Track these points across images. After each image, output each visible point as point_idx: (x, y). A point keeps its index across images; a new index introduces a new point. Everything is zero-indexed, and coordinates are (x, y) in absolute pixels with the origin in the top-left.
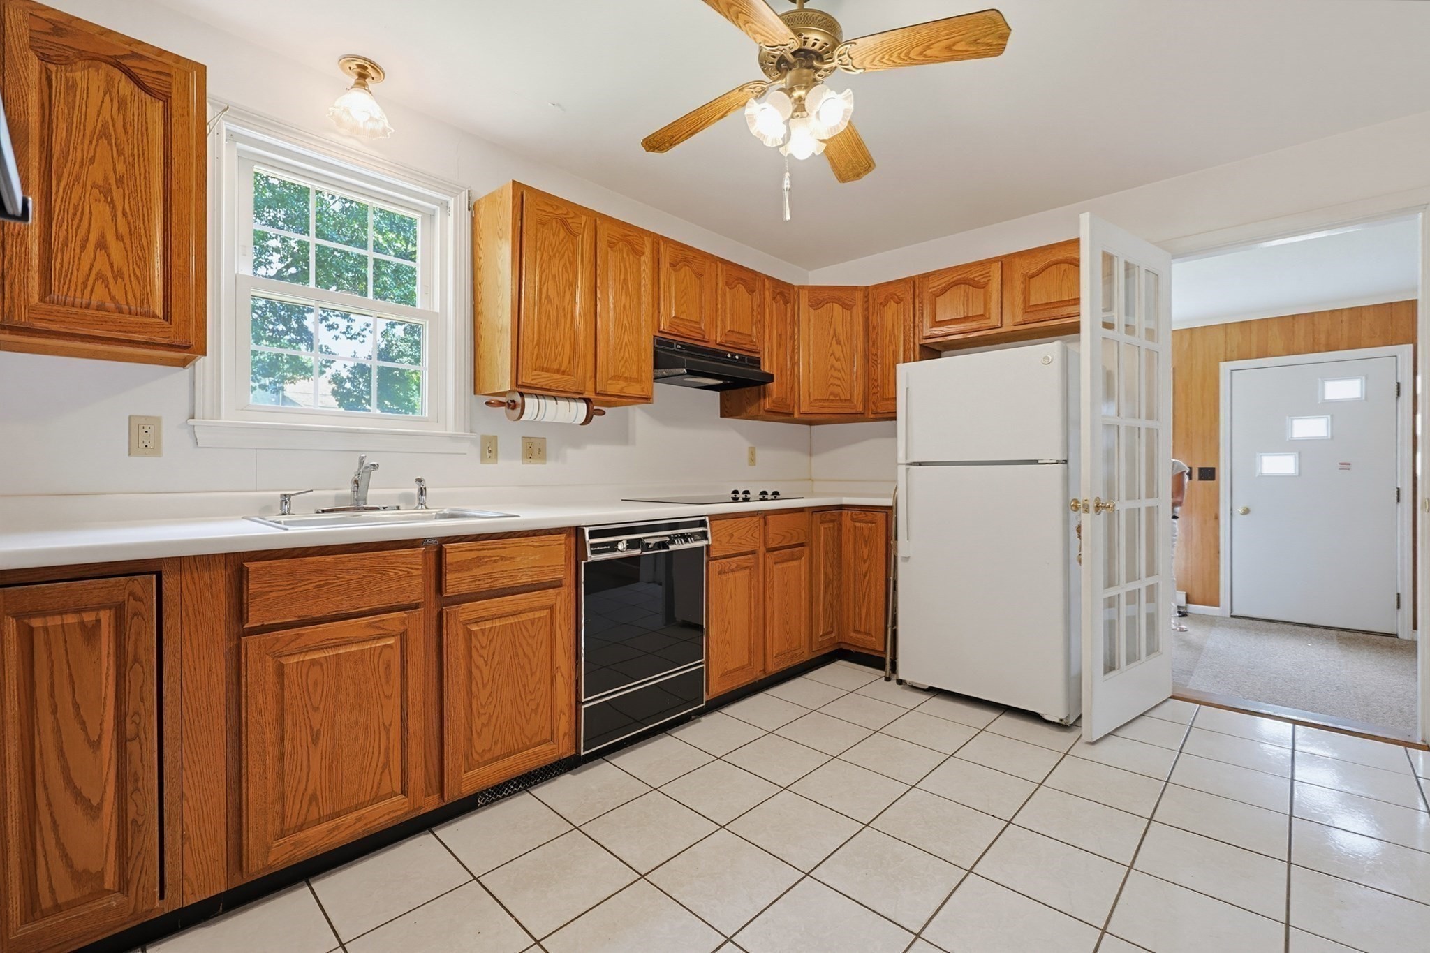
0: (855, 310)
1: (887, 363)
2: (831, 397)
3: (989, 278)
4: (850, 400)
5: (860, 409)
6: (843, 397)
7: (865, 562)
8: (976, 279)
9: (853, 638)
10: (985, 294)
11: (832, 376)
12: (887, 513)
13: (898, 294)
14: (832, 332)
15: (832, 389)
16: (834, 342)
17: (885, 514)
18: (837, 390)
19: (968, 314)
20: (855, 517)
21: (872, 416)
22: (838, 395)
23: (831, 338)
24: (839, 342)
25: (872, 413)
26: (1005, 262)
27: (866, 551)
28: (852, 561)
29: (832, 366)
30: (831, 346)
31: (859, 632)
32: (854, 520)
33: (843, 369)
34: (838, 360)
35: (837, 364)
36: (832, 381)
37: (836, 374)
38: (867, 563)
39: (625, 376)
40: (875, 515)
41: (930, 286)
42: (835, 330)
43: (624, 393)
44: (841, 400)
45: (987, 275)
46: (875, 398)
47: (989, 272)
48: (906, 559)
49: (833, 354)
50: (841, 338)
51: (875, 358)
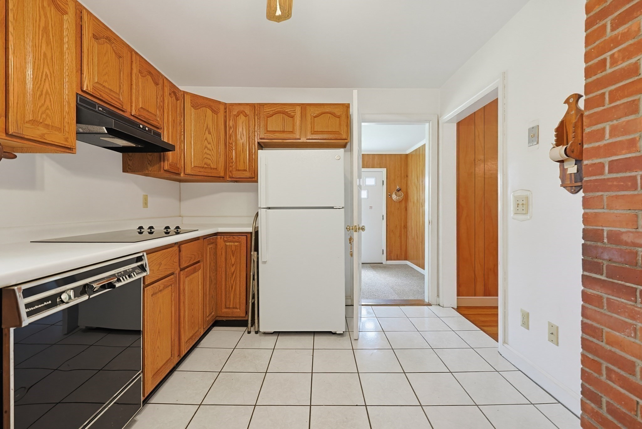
0: (219, 114)
1: (239, 150)
2: (206, 166)
3: (295, 113)
4: (216, 169)
5: (222, 174)
6: (212, 167)
7: (233, 265)
8: (289, 112)
9: (225, 313)
10: (294, 120)
11: (206, 153)
12: (247, 236)
13: (246, 111)
14: (205, 125)
15: (206, 160)
16: (207, 132)
17: (246, 237)
18: (209, 162)
19: (284, 130)
20: (225, 239)
21: (229, 179)
22: (210, 165)
23: (205, 129)
24: (210, 133)
25: (229, 178)
26: (304, 107)
27: (233, 260)
28: (224, 266)
29: (206, 147)
30: (205, 134)
31: (229, 308)
32: (225, 241)
33: (212, 150)
34: (209, 143)
35: (209, 146)
36: (205, 156)
37: (208, 152)
38: (234, 267)
39: (46, 123)
40: (240, 238)
41: (265, 111)
42: (207, 127)
43: (45, 139)
44: (211, 168)
45: (294, 111)
46: (231, 169)
47: (295, 110)
48: (265, 262)
49: (206, 139)
50: (211, 130)
51: (231, 146)
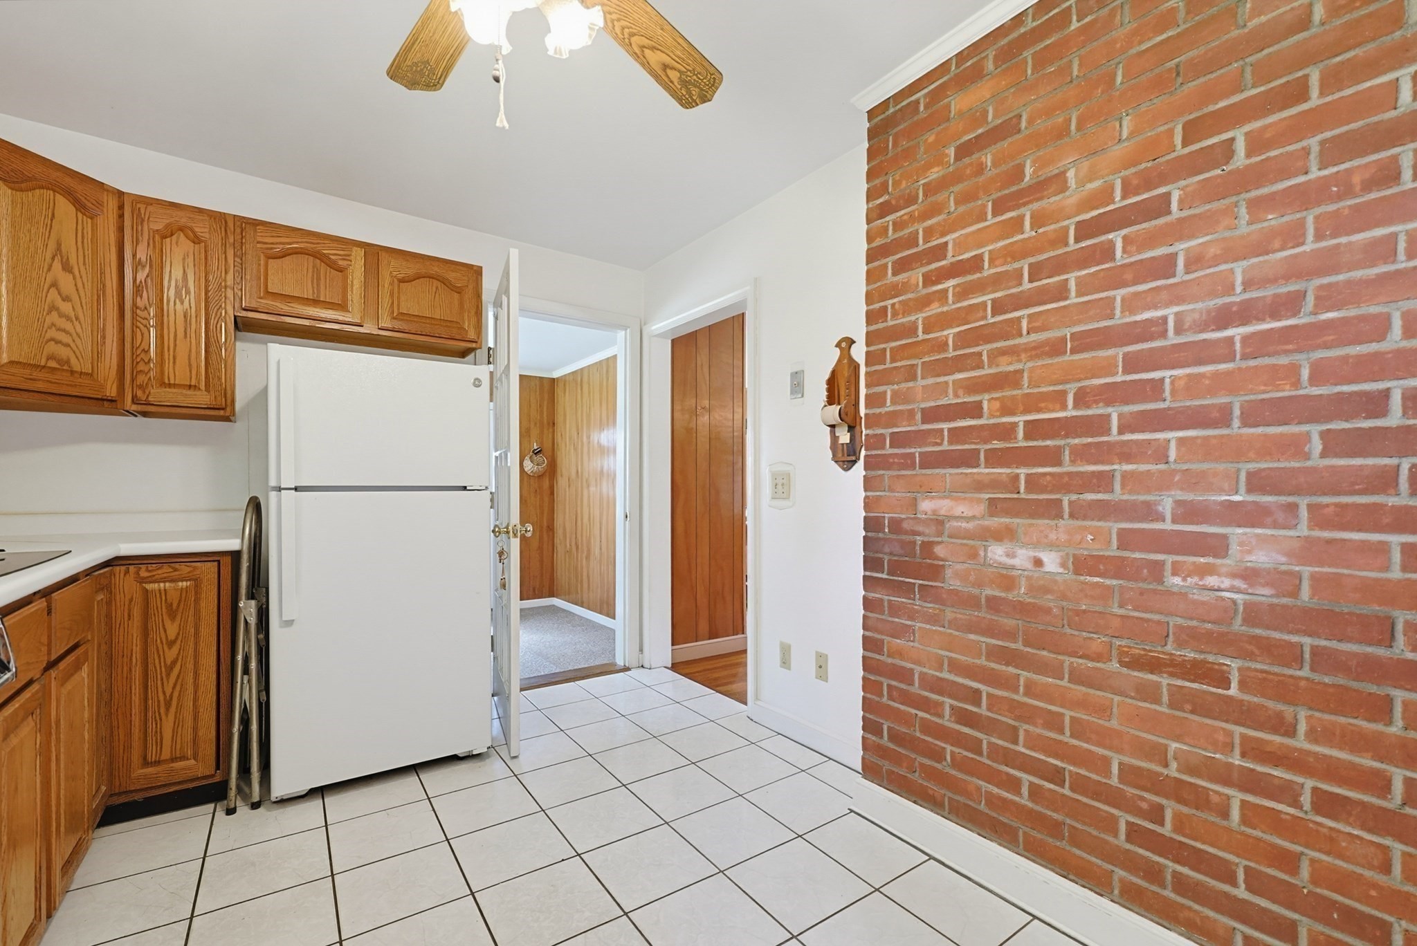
0: (100, 220)
1: (172, 330)
2: (52, 364)
3: (349, 263)
4: (91, 375)
5: (111, 391)
6: (77, 368)
7: (171, 644)
8: (332, 257)
9: (141, 777)
10: (345, 279)
11: (53, 324)
12: (219, 561)
13: (197, 229)
14: (52, 246)
15: (52, 348)
16: (57, 265)
17: (216, 563)
18: (63, 352)
19: (318, 295)
20: (143, 574)
21: (134, 408)
22: (68, 362)
23: (49, 255)
24: (67, 268)
25: (133, 402)
26: (374, 253)
27: (172, 630)
28: (137, 649)
29: (53, 308)
30: (49, 270)
31: (158, 763)
32: (142, 581)
33: (77, 318)
34: (66, 299)
35: (66, 307)
36: (52, 333)
37: (62, 323)
38: (175, 649)
40: (195, 568)
41: (259, 239)
42: (59, 245)
44: (72, 372)
45: (346, 258)
46: (141, 379)
47: (349, 255)
49: (54, 285)
50: (73, 261)
51: (144, 314)
